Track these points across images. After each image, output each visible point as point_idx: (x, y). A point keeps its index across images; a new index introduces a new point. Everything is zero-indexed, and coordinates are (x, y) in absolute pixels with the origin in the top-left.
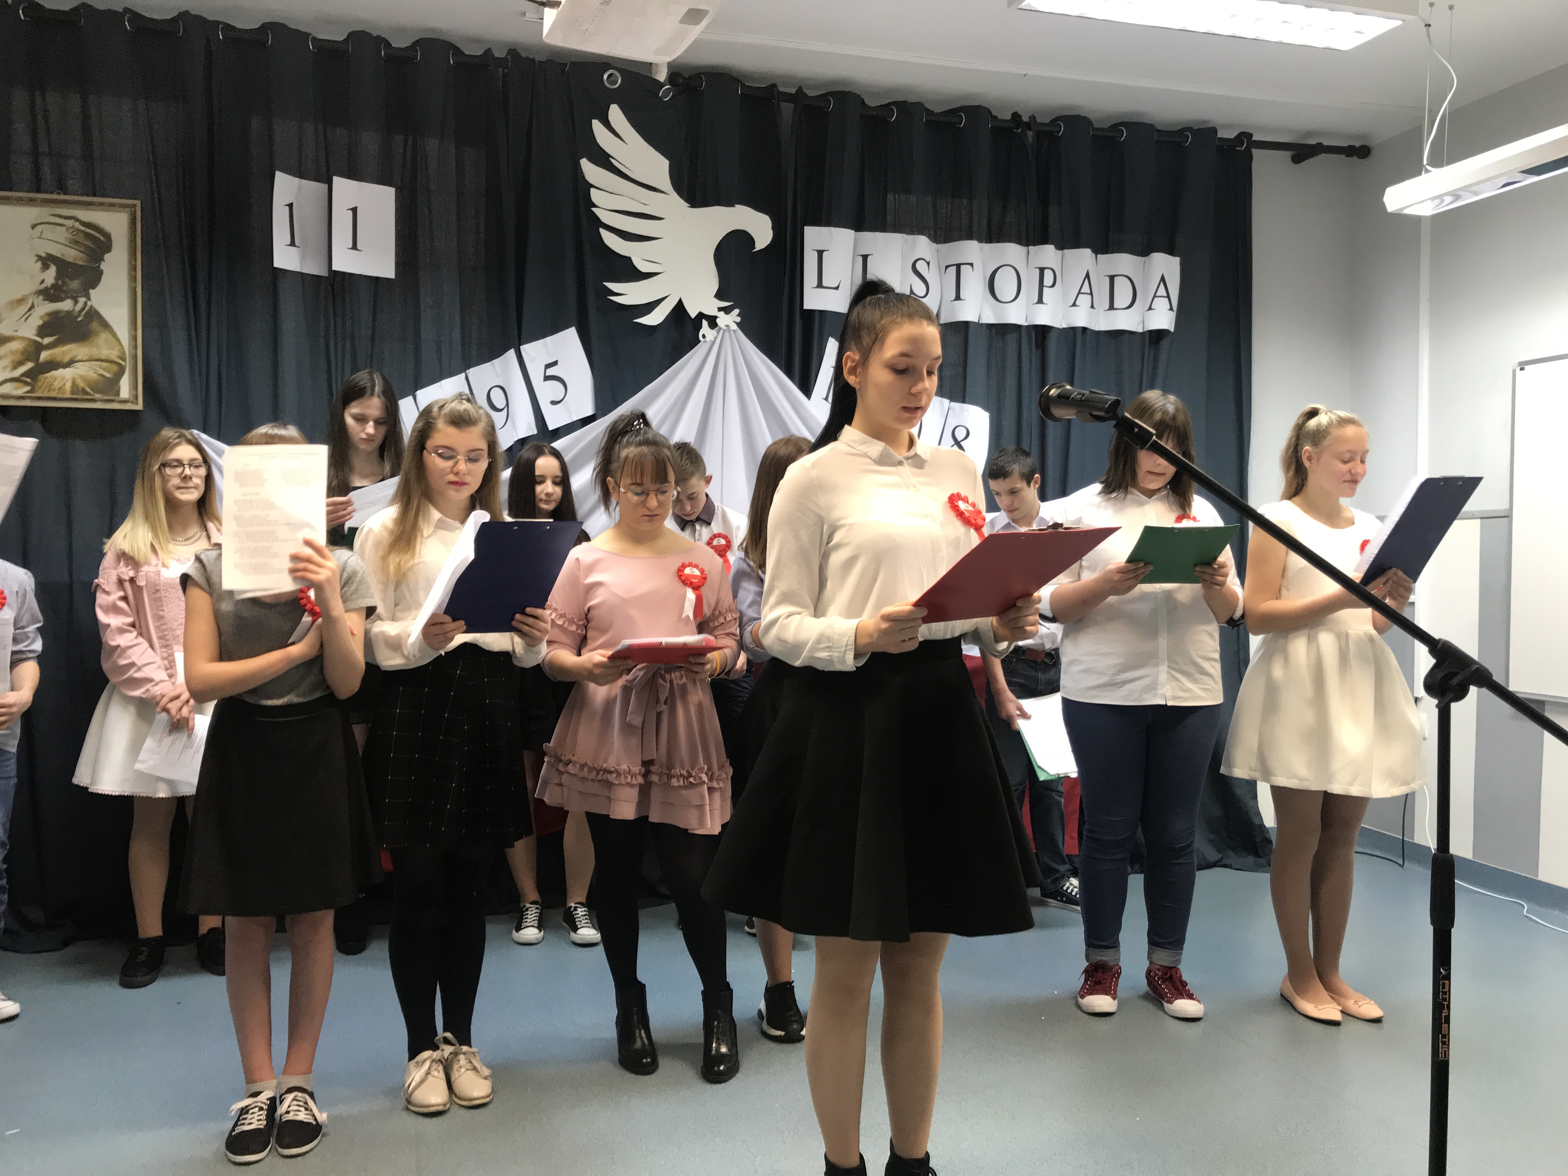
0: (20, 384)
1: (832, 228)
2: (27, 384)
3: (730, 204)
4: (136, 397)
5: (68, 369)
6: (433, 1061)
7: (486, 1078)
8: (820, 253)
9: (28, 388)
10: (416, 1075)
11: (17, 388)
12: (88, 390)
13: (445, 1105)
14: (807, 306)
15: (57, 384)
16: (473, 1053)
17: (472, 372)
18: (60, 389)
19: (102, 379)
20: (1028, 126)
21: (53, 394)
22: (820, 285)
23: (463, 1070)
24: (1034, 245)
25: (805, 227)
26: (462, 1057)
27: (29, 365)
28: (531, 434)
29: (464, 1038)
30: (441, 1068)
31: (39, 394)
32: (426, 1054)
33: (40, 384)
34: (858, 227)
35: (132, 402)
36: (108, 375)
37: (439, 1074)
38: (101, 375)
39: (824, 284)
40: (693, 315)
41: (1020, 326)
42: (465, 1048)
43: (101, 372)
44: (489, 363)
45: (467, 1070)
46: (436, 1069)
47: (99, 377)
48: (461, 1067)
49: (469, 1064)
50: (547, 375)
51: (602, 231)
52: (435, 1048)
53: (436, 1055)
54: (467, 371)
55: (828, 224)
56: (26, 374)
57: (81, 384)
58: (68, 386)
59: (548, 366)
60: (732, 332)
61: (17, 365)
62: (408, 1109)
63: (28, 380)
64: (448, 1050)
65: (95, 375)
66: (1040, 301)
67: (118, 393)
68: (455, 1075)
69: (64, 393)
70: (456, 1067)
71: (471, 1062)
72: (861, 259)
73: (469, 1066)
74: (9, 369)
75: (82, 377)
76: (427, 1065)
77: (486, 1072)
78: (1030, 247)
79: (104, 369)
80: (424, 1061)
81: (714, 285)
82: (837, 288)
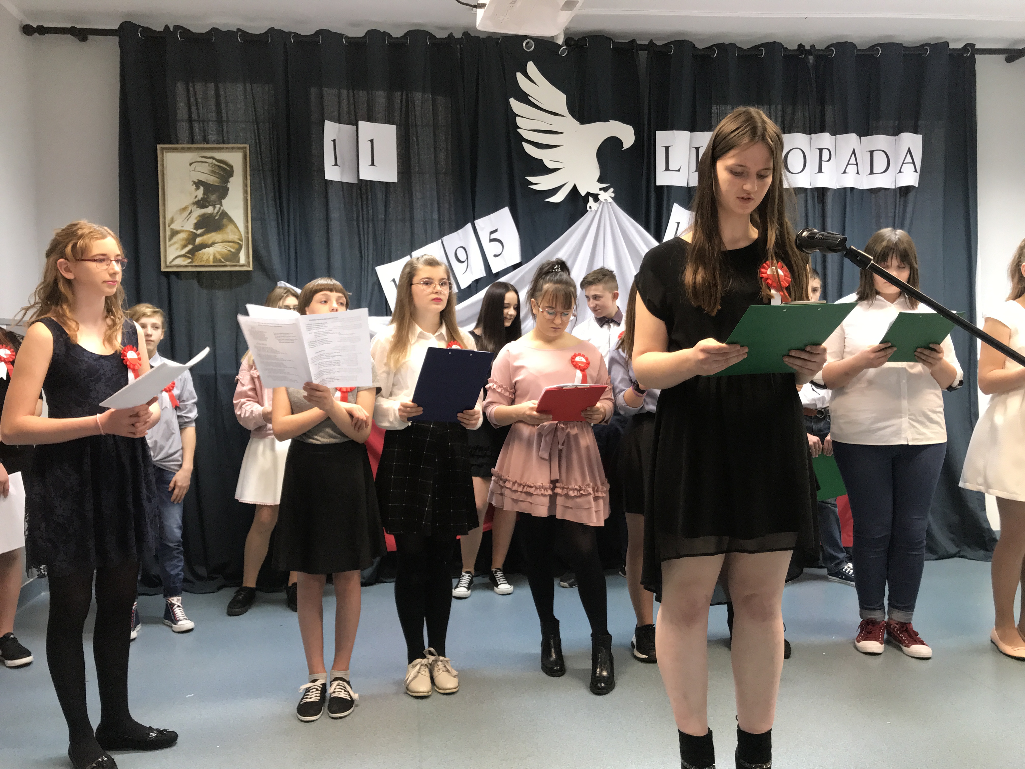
0: (186, 258)
1: (675, 131)
2: (189, 258)
3: (606, 120)
4: (249, 262)
5: (211, 248)
6: (422, 665)
7: (454, 677)
8: (667, 148)
9: (190, 260)
10: (413, 673)
11: (184, 261)
12: (223, 260)
13: (428, 692)
14: (659, 183)
15: (205, 258)
16: (447, 661)
17: (445, 239)
18: (207, 260)
19: (230, 253)
20: (809, 52)
21: (203, 263)
22: (667, 169)
23: (441, 671)
24: (815, 134)
25: (657, 132)
26: (440, 663)
27: (190, 247)
28: (482, 276)
29: (441, 651)
30: (427, 670)
31: (196, 264)
32: (419, 660)
33: (196, 257)
34: (692, 129)
35: (246, 266)
36: (233, 250)
37: (425, 673)
38: (229, 251)
39: (670, 168)
40: (583, 194)
41: (807, 189)
42: (442, 658)
43: (229, 249)
44: (456, 233)
45: (443, 671)
46: (424, 670)
47: (227, 251)
48: (439, 669)
49: (445, 668)
50: (491, 238)
51: (524, 144)
52: (424, 657)
53: (424, 661)
54: (442, 238)
55: (672, 129)
56: (189, 252)
57: (218, 257)
58: (211, 258)
59: (492, 233)
60: (609, 203)
61: (184, 246)
62: (407, 693)
63: (190, 256)
64: (431, 658)
65: (226, 251)
66: (820, 171)
67: (238, 261)
68: (436, 674)
69: (209, 263)
70: (436, 669)
71: (445, 667)
72: (695, 150)
73: (444, 669)
74: (179, 250)
75: (218, 252)
76: (418, 667)
77: (455, 673)
78: (812, 135)
79: (231, 247)
80: (417, 665)
81: (596, 173)
82: (679, 170)
